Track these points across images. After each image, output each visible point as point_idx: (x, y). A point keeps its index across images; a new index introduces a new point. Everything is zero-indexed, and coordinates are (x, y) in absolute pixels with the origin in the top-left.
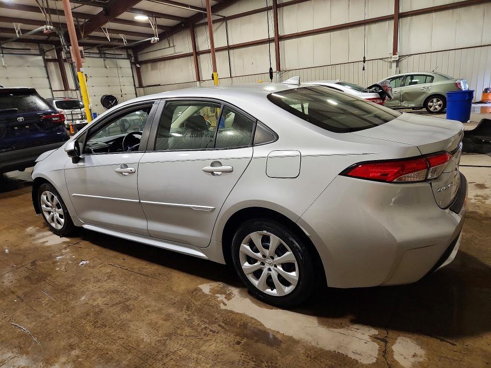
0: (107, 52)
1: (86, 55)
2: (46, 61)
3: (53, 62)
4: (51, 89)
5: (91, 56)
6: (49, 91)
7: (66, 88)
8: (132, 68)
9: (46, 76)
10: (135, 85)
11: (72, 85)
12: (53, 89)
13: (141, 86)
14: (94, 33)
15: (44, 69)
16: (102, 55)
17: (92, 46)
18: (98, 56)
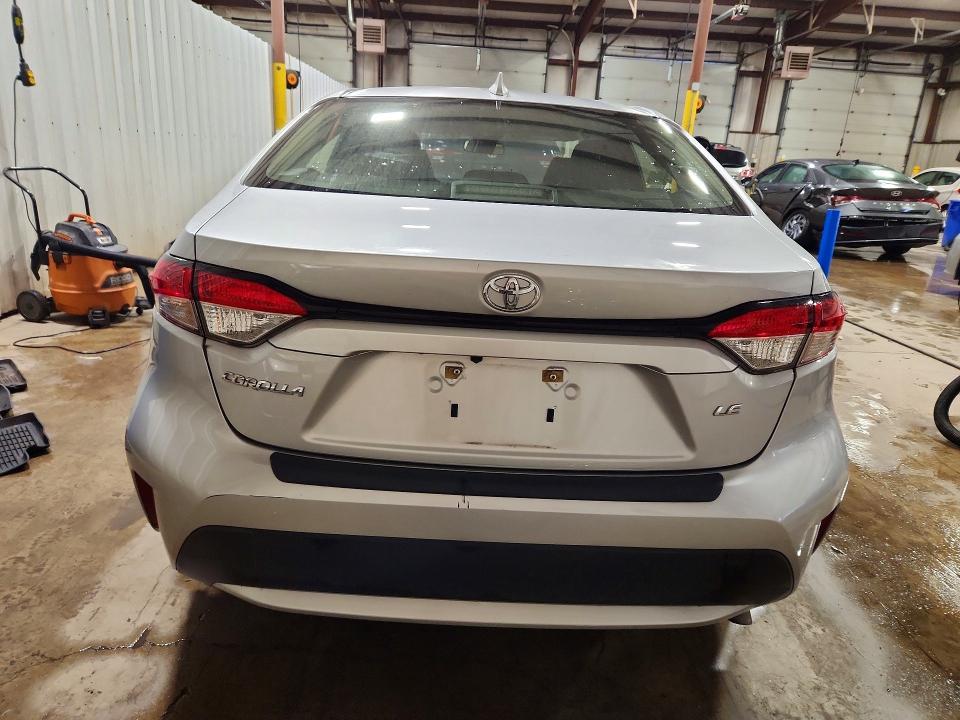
0: (873, 58)
1: (813, 65)
2: (741, 75)
3: (752, 76)
4: (729, 127)
5: (835, 67)
6: (724, 131)
7: (756, 128)
8: (922, 97)
9: (730, 103)
10: (912, 137)
11: (770, 122)
12: (733, 128)
13: (929, 139)
14: (843, 18)
15: (731, 89)
16: (862, 66)
17: (834, 44)
18: (852, 67)
